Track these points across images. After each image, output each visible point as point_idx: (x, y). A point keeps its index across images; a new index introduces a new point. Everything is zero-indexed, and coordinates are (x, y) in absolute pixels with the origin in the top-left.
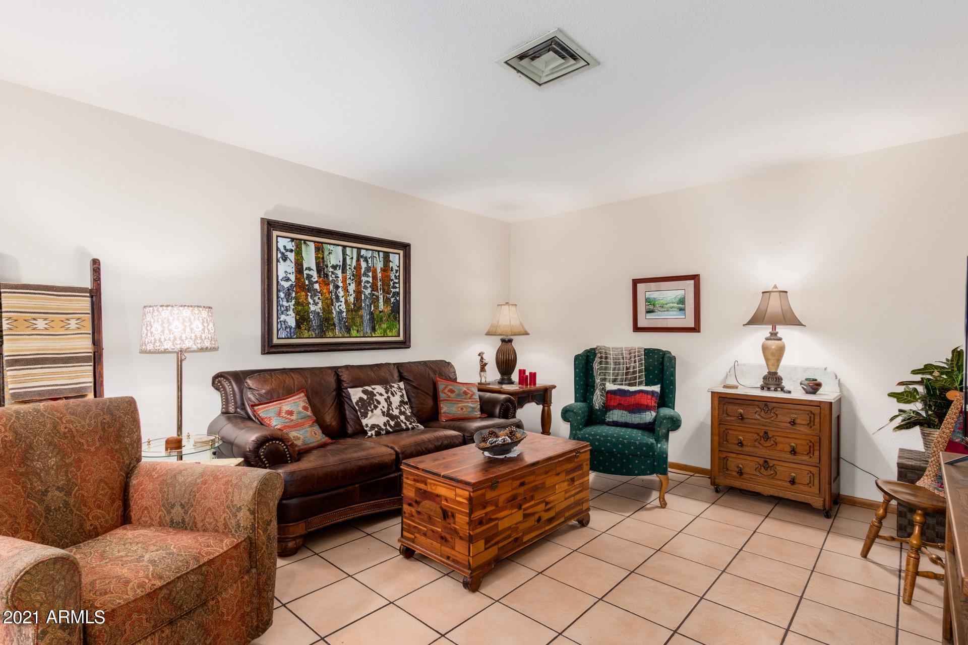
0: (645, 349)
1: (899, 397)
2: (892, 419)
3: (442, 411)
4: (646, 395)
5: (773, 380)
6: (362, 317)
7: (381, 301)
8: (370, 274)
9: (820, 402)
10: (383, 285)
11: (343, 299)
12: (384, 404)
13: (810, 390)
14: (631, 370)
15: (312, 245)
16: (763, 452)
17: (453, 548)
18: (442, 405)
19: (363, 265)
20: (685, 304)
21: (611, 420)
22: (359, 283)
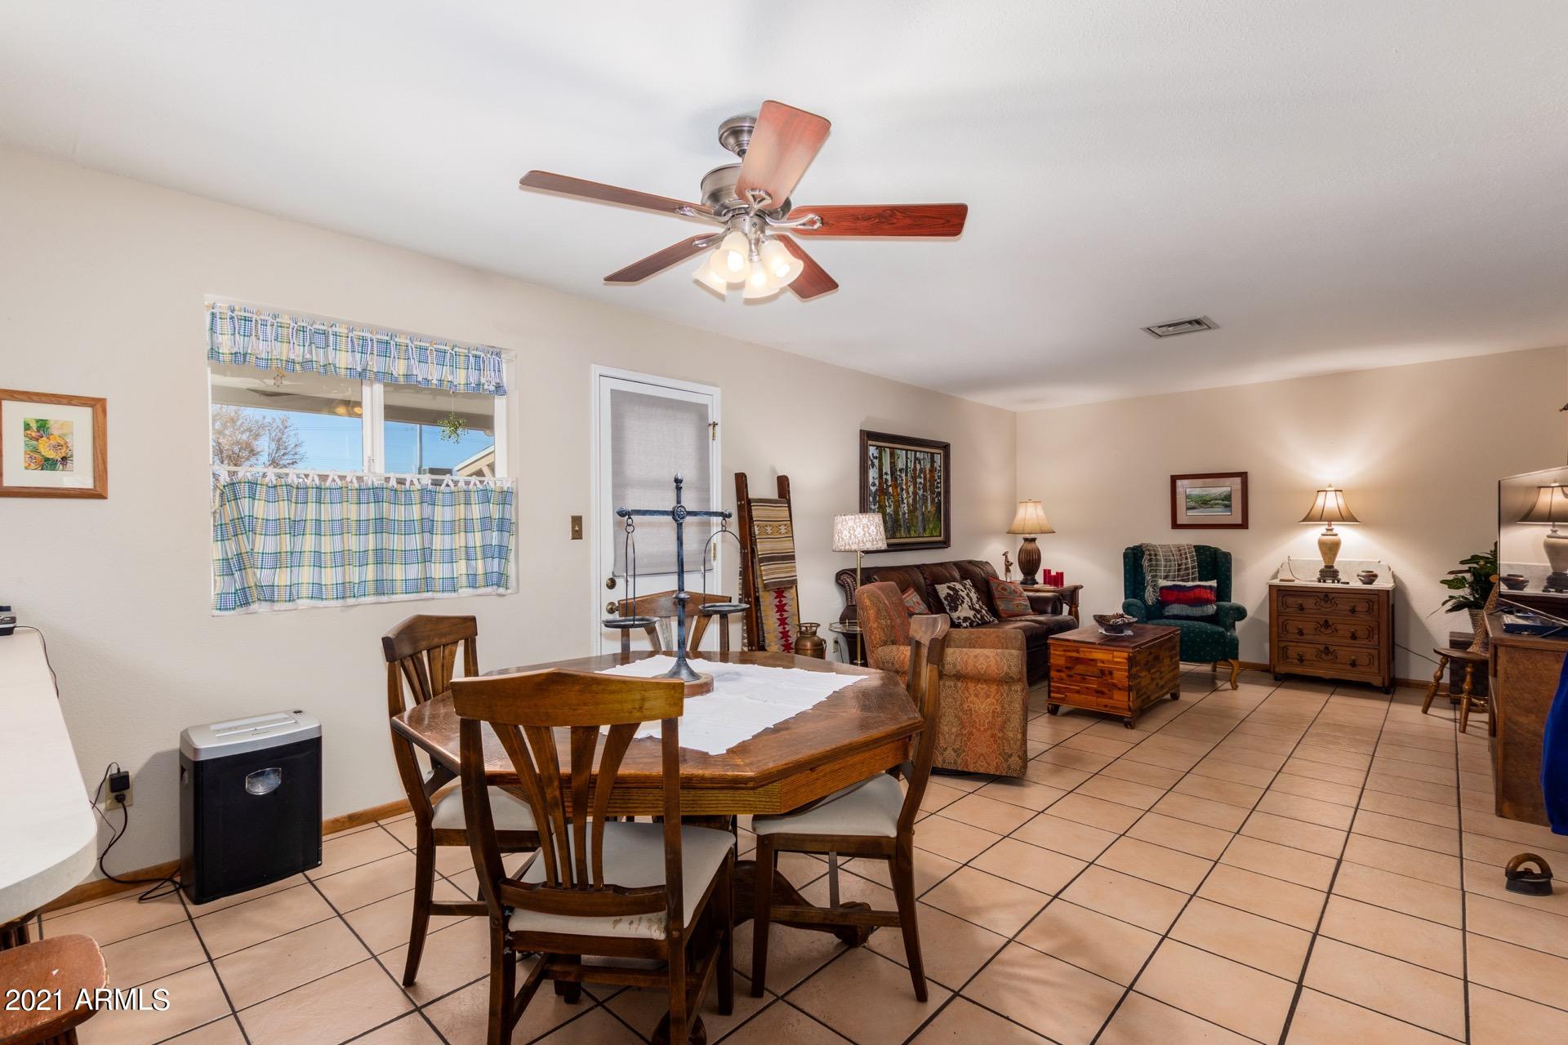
0: (1194, 546)
1: (1451, 584)
2: (1444, 604)
3: (1000, 608)
4: (1204, 590)
5: (1329, 572)
6: (917, 517)
7: (929, 501)
8: (922, 475)
9: (1378, 590)
10: (930, 486)
11: (905, 501)
12: (967, 599)
13: (1367, 580)
14: (1184, 567)
15: (888, 450)
16: (1323, 639)
17: (1111, 698)
18: (998, 603)
19: (918, 466)
20: (1231, 501)
21: (1171, 614)
22: (915, 484)
